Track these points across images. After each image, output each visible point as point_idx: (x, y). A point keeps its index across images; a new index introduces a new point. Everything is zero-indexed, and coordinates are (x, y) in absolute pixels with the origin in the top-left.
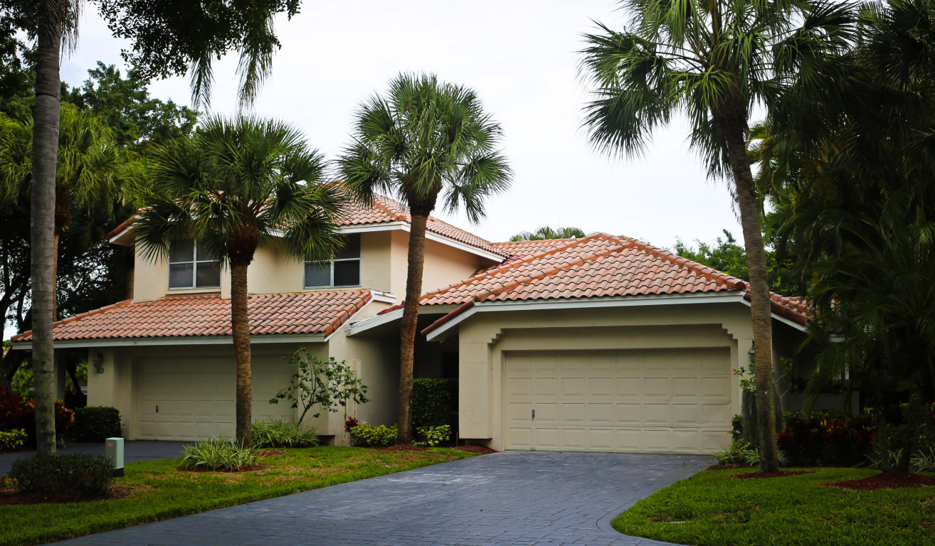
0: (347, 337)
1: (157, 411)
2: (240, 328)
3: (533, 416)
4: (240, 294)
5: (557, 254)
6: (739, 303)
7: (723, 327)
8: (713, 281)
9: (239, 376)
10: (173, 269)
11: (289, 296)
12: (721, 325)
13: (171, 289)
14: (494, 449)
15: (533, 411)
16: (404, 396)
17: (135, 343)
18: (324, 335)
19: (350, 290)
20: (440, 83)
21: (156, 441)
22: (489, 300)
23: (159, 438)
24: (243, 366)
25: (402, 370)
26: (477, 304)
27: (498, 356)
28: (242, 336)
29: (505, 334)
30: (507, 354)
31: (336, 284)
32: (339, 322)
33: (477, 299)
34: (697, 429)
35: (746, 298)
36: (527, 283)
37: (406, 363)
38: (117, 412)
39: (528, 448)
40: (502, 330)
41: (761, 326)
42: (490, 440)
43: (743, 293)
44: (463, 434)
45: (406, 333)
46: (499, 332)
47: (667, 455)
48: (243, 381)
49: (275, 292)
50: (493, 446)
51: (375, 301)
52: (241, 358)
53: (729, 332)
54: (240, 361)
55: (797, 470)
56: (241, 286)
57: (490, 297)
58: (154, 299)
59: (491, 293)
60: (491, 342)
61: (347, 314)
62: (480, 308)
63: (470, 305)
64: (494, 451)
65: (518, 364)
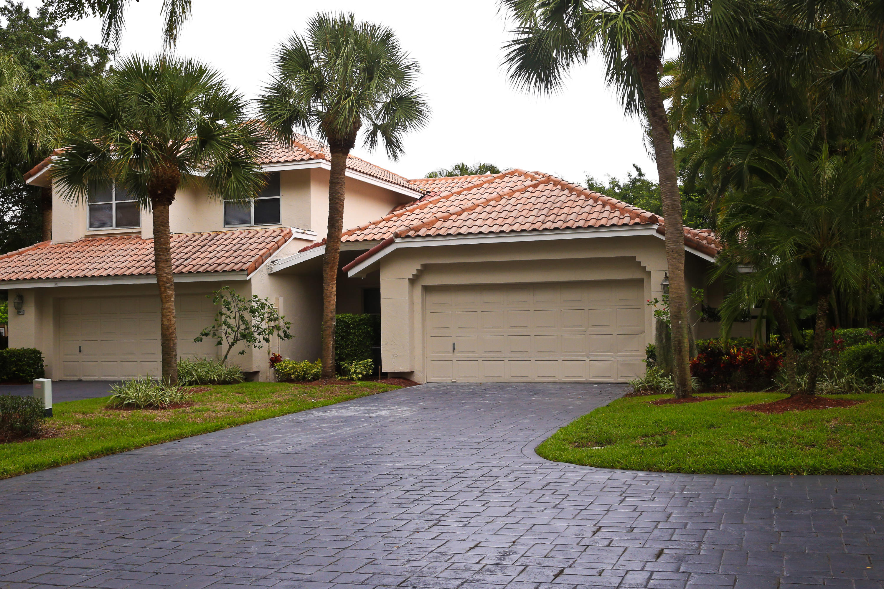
0: (269, 274)
1: (80, 351)
2: (163, 268)
3: (454, 349)
4: (162, 233)
5: (474, 190)
6: (652, 236)
7: (637, 260)
8: (627, 215)
9: (163, 315)
10: (91, 209)
11: (210, 235)
12: (634, 258)
13: (90, 229)
14: (416, 381)
15: (454, 344)
16: (327, 332)
17: (56, 284)
18: (246, 273)
19: (270, 228)
20: (358, 22)
21: (80, 381)
22: (409, 236)
23: (83, 378)
24: (167, 305)
25: (325, 306)
26: (397, 240)
27: (418, 291)
28: (166, 275)
29: (426, 269)
30: (427, 289)
31: (256, 222)
32: (261, 261)
33: (397, 235)
34: (612, 359)
35: (658, 231)
36: (446, 219)
37: (329, 299)
38: (40, 353)
39: (449, 380)
40: (423, 265)
41: (675, 258)
42: (412, 373)
43: (656, 227)
44: (386, 367)
45: (328, 270)
46: (419, 268)
47: (584, 384)
48: (168, 320)
49: (196, 231)
50: (416, 378)
51: (296, 239)
52: (165, 297)
53: (642, 264)
54: (164, 301)
55: (709, 395)
56: (163, 226)
57: (411, 233)
58: (73, 240)
59: (411, 229)
60: (411, 277)
61: (268, 252)
62: (400, 244)
63: (391, 242)
64: (416, 384)
65: (435, 299)
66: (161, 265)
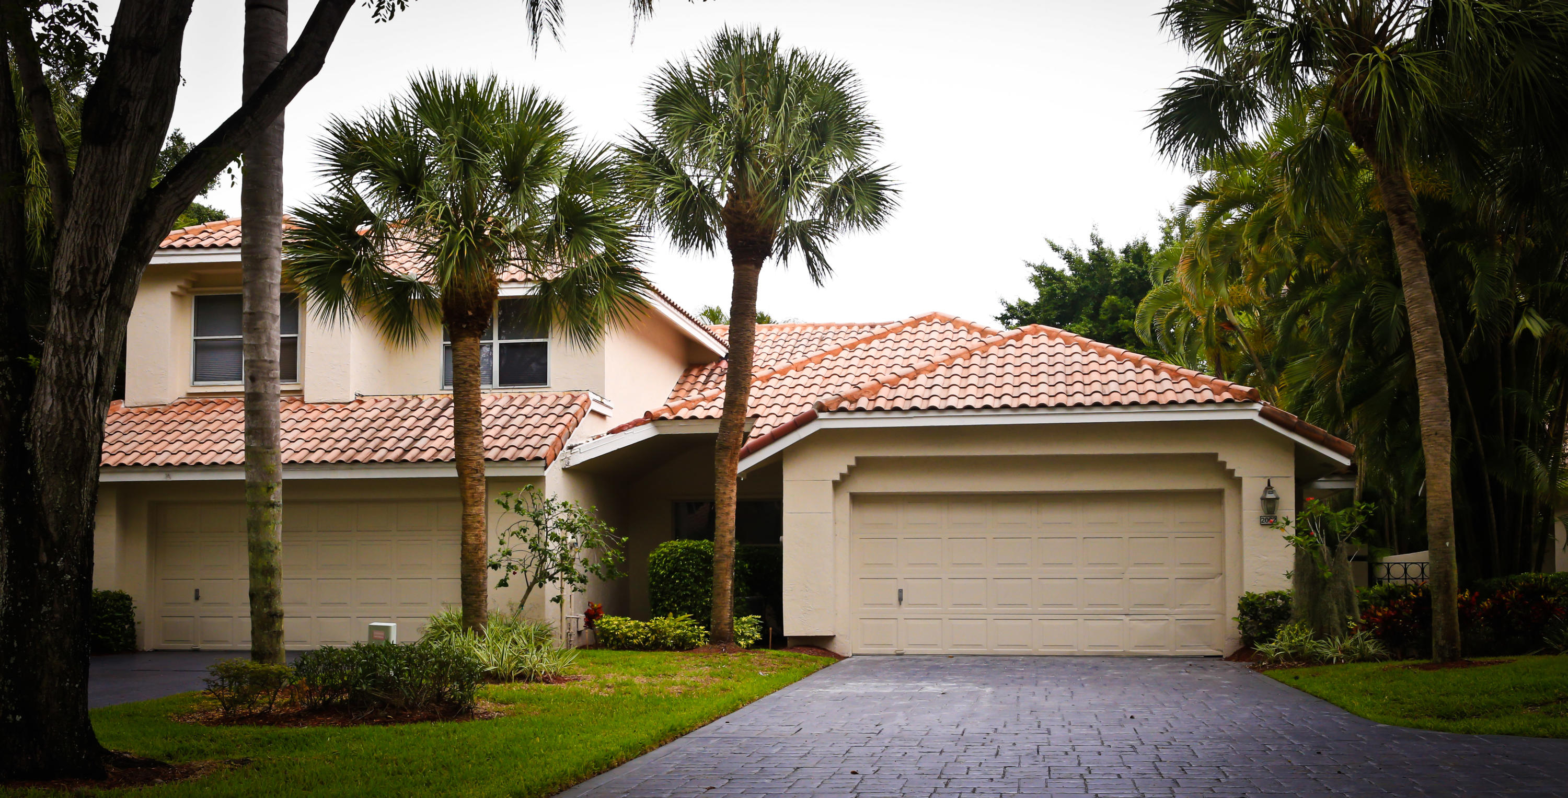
1: (197, 598)
3: (900, 599)
6: (1251, 422)
7: (1220, 459)
8: (1204, 386)
10: (199, 348)
12: (1216, 455)
13: (196, 383)
14: (838, 652)
15: (901, 591)
18: (543, 463)
19: (533, 393)
21: (196, 651)
22: (843, 410)
23: (201, 646)
24: (475, 510)
25: (717, 522)
26: (821, 415)
27: (845, 499)
29: (862, 466)
30: (858, 500)
31: (502, 382)
32: (559, 444)
33: (822, 408)
34: (1166, 617)
35: (1262, 414)
36: (894, 385)
37: (726, 509)
38: (128, 598)
39: (891, 650)
40: (858, 459)
42: (830, 639)
43: (1258, 407)
44: (788, 631)
45: (726, 461)
46: (853, 463)
47: (1119, 657)
50: (838, 647)
51: (593, 412)
52: (473, 497)
53: (1229, 467)
54: (470, 501)
57: (845, 404)
59: (843, 399)
60: (838, 478)
62: (826, 422)
63: (809, 418)
64: (840, 658)
65: (874, 515)
66: (468, 440)
